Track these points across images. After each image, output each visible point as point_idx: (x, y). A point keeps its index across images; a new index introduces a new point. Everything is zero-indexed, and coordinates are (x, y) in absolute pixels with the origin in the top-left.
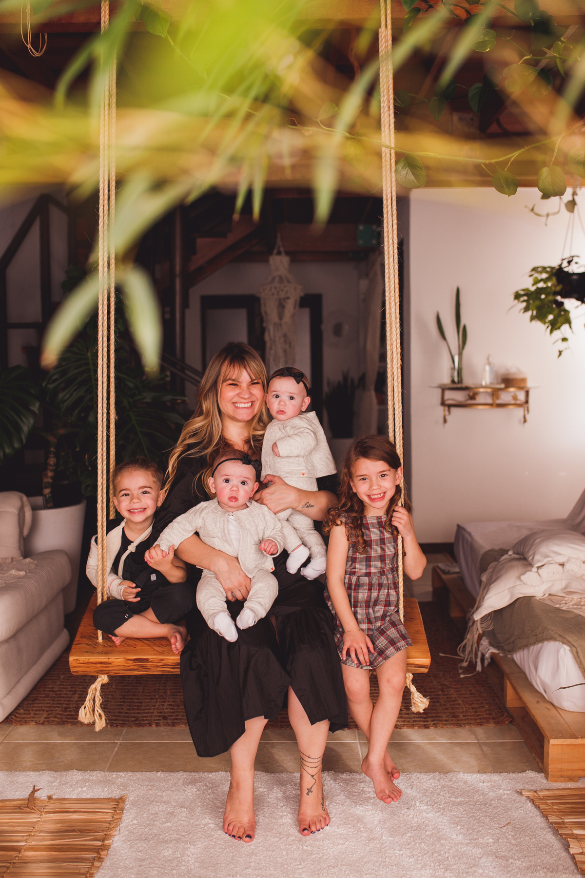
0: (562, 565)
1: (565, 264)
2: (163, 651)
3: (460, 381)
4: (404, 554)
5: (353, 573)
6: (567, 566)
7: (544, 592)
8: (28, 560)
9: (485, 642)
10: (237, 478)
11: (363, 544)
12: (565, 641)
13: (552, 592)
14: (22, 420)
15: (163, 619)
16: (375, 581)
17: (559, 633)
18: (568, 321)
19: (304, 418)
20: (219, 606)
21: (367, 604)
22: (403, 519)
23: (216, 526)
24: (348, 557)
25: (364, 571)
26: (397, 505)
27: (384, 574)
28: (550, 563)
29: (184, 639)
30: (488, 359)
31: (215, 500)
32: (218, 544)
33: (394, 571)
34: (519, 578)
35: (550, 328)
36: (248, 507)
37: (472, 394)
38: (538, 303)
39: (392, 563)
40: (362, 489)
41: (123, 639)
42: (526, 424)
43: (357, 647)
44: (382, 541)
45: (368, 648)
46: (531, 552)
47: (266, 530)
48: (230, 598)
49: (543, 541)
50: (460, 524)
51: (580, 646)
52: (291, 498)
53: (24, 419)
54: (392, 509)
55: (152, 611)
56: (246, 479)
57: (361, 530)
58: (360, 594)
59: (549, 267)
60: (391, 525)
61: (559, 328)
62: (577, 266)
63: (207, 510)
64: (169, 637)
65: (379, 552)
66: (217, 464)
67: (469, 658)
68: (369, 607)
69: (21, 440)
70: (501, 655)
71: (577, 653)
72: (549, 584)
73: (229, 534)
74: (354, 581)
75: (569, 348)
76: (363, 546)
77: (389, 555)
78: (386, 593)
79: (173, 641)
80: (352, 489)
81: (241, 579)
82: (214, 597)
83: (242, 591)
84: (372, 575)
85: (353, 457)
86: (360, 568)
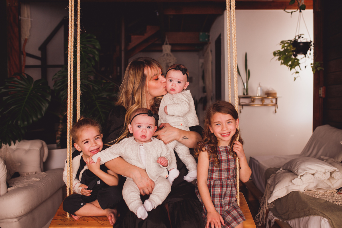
0: (313, 175)
1: (297, 38)
2: (103, 224)
3: (247, 94)
4: (240, 168)
5: (212, 178)
6: (316, 175)
7: (304, 189)
8: (43, 173)
9: (271, 214)
10: (145, 124)
11: (218, 162)
12: (324, 216)
13: (309, 189)
14: (42, 104)
15: (103, 206)
16: (224, 183)
17: (320, 211)
18: (298, 64)
19: (184, 94)
20: (136, 197)
21: (220, 196)
22: (240, 148)
23: (133, 152)
24: (209, 169)
25: (218, 177)
26: (236, 140)
27: (229, 179)
28: (307, 174)
29: (116, 216)
30: (259, 84)
31: (133, 137)
32: (134, 162)
33: (234, 178)
34: (291, 181)
35: (290, 68)
36: (152, 141)
37: (253, 100)
38: (284, 56)
39: (233, 173)
40: (217, 130)
41: (80, 217)
42: (276, 113)
43: (215, 222)
44: (228, 160)
45: (221, 222)
46: (296, 168)
47: (162, 154)
48: (142, 193)
49: (301, 163)
50: (252, 156)
51: (333, 218)
52: (175, 134)
53: (43, 104)
54: (233, 142)
55: (98, 202)
56: (150, 125)
57: (217, 154)
58: (216, 190)
59: (289, 40)
60: (232, 151)
61: (294, 68)
62: (303, 39)
63: (128, 143)
64: (107, 216)
65: (226, 166)
66: (133, 117)
67: (262, 221)
68: (221, 198)
69: (41, 114)
70: (281, 221)
71: (332, 223)
72: (307, 185)
73: (140, 157)
74: (212, 183)
75: (299, 76)
76: (218, 163)
77: (231, 168)
78: (230, 190)
79: (109, 218)
80: (210, 131)
81: (148, 182)
82: (133, 192)
83: (149, 189)
84: (222, 179)
85: (212, 112)
86: (216, 175)
